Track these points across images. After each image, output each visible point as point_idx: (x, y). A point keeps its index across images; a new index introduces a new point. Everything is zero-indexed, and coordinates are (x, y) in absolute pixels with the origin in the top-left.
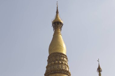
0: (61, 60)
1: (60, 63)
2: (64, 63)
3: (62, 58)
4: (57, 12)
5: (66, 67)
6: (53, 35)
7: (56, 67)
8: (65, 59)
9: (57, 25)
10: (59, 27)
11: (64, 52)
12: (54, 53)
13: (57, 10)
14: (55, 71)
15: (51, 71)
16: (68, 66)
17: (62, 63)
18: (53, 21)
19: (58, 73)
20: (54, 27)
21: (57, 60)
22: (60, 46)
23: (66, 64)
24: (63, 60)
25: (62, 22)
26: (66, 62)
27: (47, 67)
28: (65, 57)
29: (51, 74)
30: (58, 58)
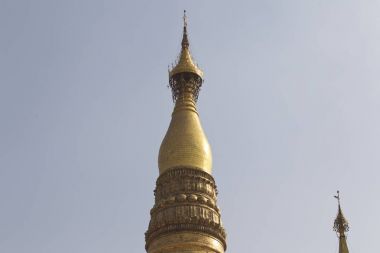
0: (195, 190)
1: (195, 201)
2: (206, 200)
3: (200, 185)
4: (185, 43)
5: (211, 212)
6: (173, 114)
7: (181, 211)
8: (209, 188)
9: (184, 81)
10: (190, 89)
11: (207, 167)
12: (176, 169)
13: (185, 36)
14: (179, 224)
15: (167, 225)
16: (217, 210)
17: (200, 200)
18: (171, 69)
19: (188, 230)
20: (174, 90)
21: (183, 190)
22: (195, 146)
23: (213, 203)
24: (204, 191)
25: (199, 73)
26: (211, 195)
27: (154, 212)
28: (208, 183)
29: (166, 232)
30: (188, 185)
